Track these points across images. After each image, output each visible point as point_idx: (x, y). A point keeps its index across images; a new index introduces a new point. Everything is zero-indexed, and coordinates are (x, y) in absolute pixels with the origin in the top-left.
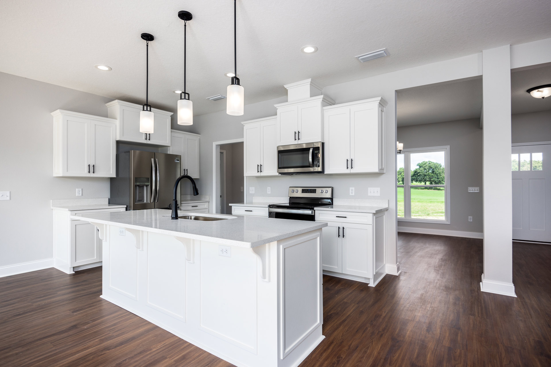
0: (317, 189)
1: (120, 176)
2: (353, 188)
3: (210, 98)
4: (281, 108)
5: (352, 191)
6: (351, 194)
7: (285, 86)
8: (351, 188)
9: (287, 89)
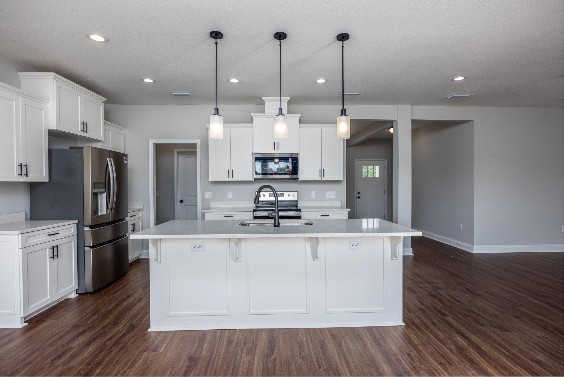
0: (284, 193)
1: (54, 180)
2: (314, 192)
3: (172, 93)
4: (257, 118)
5: (313, 194)
6: (312, 197)
7: (263, 98)
8: (312, 192)
9: (264, 101)
